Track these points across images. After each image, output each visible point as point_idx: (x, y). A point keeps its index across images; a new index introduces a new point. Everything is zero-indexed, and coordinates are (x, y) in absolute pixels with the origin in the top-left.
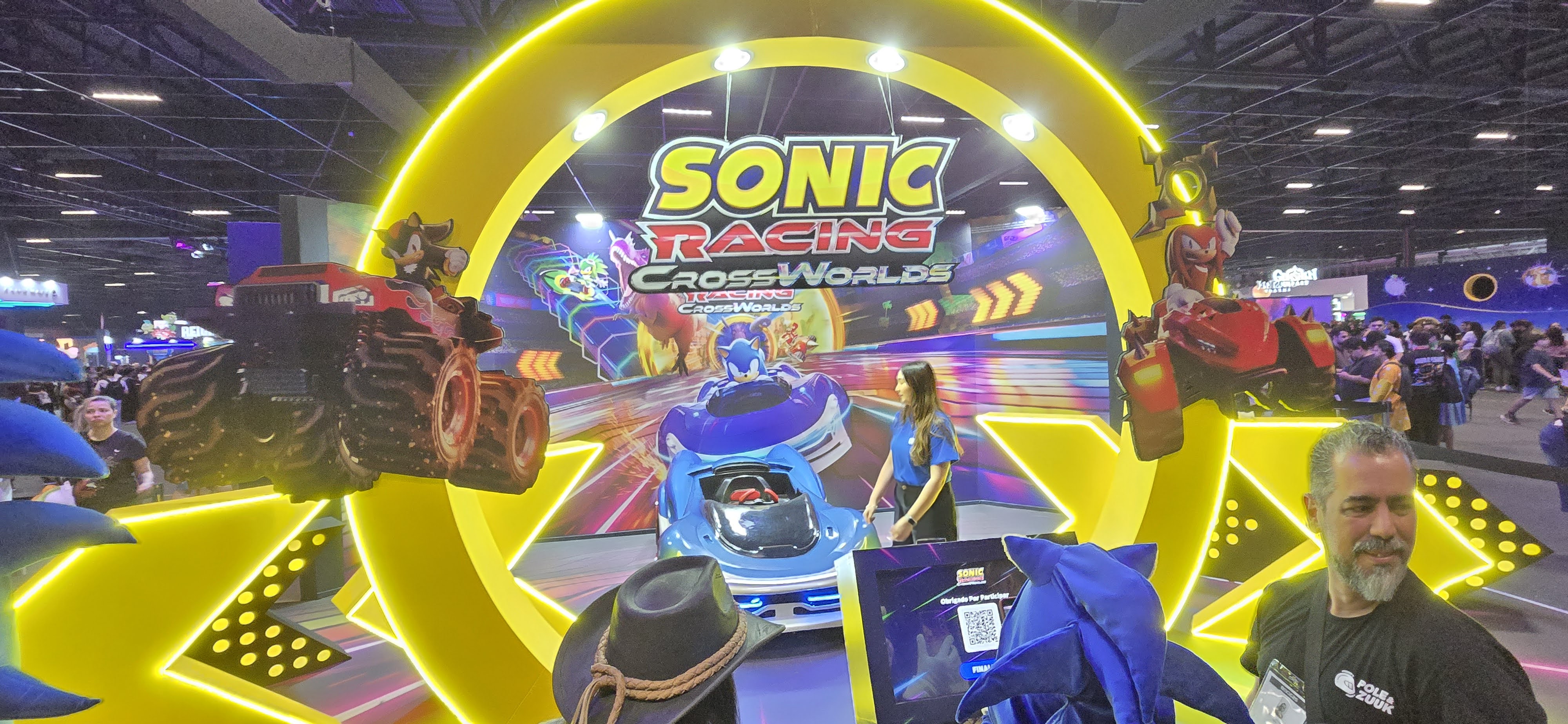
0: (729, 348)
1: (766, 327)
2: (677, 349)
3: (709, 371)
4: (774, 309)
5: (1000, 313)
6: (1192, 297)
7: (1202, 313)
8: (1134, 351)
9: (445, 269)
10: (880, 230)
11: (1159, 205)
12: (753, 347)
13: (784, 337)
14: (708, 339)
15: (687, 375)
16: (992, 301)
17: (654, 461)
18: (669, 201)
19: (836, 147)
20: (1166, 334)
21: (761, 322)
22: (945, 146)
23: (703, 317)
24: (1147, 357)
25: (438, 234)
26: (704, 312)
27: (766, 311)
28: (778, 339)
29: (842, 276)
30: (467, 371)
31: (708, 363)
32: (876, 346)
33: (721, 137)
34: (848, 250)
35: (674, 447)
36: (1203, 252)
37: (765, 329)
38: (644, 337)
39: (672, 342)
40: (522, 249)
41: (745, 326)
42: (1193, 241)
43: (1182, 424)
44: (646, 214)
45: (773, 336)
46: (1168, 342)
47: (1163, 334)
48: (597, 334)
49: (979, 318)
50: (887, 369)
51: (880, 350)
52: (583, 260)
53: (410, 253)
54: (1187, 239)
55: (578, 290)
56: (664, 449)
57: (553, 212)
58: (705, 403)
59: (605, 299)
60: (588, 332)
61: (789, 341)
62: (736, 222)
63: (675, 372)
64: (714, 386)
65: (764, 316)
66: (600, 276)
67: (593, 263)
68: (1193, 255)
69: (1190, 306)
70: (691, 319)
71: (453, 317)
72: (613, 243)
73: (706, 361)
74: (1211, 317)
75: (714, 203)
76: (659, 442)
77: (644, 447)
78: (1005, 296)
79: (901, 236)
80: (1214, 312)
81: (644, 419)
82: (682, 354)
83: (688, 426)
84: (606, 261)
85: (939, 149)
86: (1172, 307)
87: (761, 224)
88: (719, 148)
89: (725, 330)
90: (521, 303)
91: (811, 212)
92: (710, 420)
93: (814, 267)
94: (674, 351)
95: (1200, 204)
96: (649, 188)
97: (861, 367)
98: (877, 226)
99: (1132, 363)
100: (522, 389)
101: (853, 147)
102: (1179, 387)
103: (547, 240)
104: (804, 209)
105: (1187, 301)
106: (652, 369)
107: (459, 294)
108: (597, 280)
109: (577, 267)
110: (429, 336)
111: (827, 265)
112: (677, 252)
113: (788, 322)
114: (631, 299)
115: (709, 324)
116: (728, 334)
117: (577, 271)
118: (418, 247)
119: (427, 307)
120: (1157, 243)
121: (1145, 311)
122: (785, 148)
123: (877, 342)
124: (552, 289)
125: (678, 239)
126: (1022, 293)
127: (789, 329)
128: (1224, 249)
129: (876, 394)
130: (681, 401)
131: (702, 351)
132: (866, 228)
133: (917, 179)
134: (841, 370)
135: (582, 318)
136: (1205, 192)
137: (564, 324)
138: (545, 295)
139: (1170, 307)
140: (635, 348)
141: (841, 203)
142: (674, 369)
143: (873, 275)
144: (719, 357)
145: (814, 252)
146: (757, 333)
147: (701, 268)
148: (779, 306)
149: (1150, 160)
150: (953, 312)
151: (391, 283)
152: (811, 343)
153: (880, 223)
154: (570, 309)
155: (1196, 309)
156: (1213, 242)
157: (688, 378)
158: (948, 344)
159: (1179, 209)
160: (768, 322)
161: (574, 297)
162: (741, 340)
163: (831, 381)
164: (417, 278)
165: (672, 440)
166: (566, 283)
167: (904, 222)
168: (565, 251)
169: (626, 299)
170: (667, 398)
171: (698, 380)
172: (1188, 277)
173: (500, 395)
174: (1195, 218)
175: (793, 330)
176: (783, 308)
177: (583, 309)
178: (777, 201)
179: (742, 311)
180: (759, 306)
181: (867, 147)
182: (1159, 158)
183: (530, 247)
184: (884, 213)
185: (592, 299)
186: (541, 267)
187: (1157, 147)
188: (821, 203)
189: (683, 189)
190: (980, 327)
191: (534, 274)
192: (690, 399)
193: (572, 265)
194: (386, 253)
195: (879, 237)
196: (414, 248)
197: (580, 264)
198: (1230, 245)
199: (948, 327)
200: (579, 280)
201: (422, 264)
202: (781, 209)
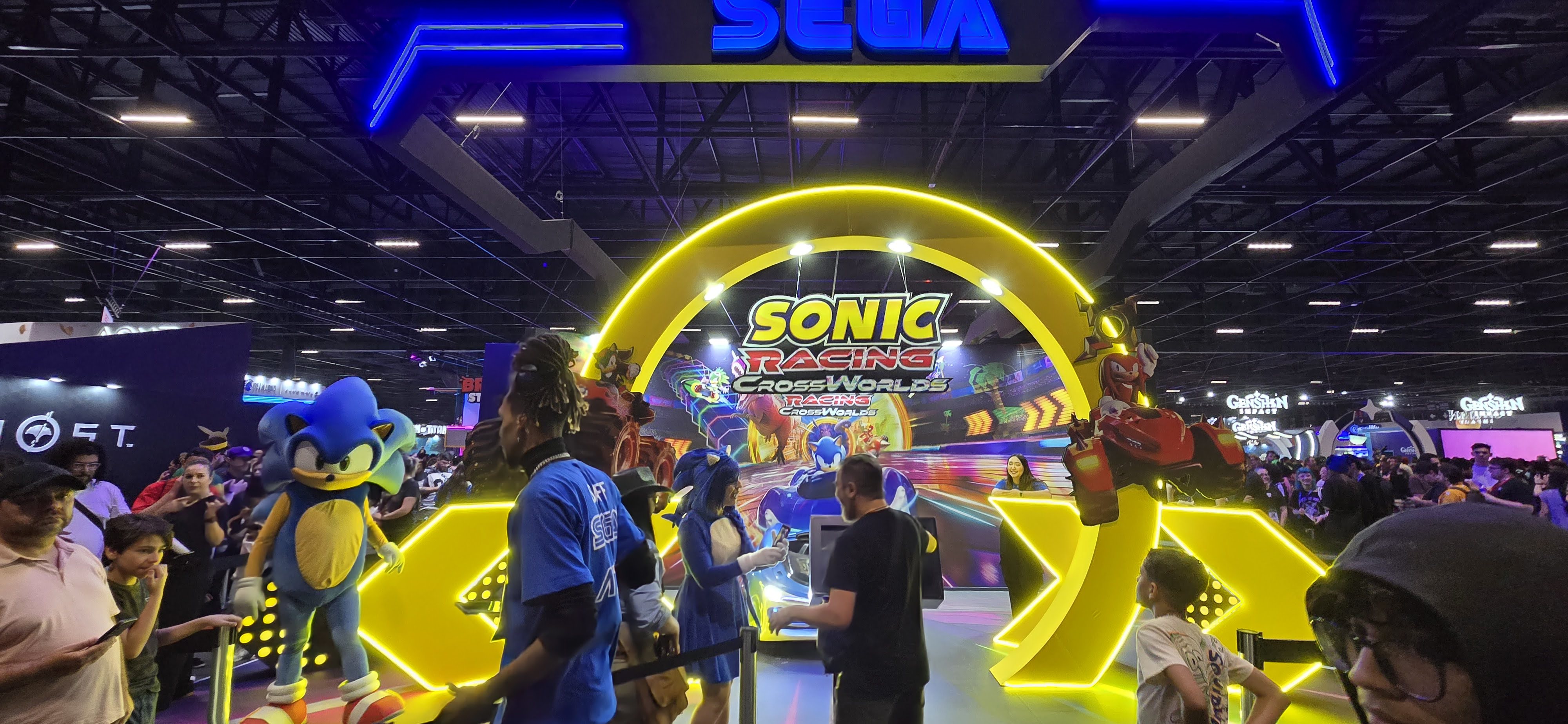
0: (818, 444)
1: (848, 428)
2: (777, 443)
3: (801, 461)
4: (854, 414)
5: (1046, 423)
6: (1121, 406)
7: (1129, 418)
8: (1076, 444)
9: (627, 375)
10: (896, 355)
11: (1092, 340)
12: (836, 444)
13: (861, 437)
14: (802, 436)
15: (784, 464)
16: (1038, 413)
17: (755, 531)
18: (759, 336)
19: (868, 301)
20: (1101, 433)
21: (844, 424)
22: (942, 299)
23: (798, 418)
24: (1086, 449)
25: (625, 355)
26: (799, 415)
27: (848, 415)
28: (856, 438)
29: (870, 385)
30: (633, 435)
31: (800, 455)
32: (938, 447)
33: (793, 295)
34: (874, 368)
35: (771, 521)
36: (1128, 374)
37: (846, 429)
38: (753, 432)
39: (774, 437)
40: (670, 363)
41: (830, 426)
42: (1119, 366)
43: (1117, 501)
44: (745, 344)
45: (853, 435)
46: (1102, 438)
47: (1098, 433)
48: (718, 428)
49: (1029, 427)
50: (947, 467)
51: (942, 451)
52: (713, 373)
53: (610, 366)
54: (1114, 364)
55: (707, 395)
56: (763, 521)
57: (700, 330)
58: (796, 487)
59: (726, 402)
60: (712, 426)
61: (866, 440)
62: (800, 349)
63: (775, 461)
64: (805, 473)
65: (846, 419)
66: (724, 384)
67: (719, 376)
68: (1121, 376)
69: (1120, 412)
70: (789, 419)
71: (628, 403)
72: (735, 360)
73: (800, 453)
74: (1137, 422)
75: (787, 337)
76: (759, 515)
77: (748, 519)
78: (1049, 409)
79: (910, 359)
80: (1139, 418)
81: (749, 497)
82: (781, 447)
83: (782, 505)
84: (728, 372)
85: (938, 301)
86: (1104, 413)
87: (816, 350)
88: (792, 302)
89: (815, 429)
90: (666, 403)
91: (849, 342)
92: (800, 500)
93: (851, 379)
94: (775, 444)
95: (1126, 338)
96: (748, 327)
97: (924, 465)
98: (893, 352)
99: (1075, 453)
100: (662, 449)
101: (879, 301)
102: (1113, 473)
103: (687, 357)
104: (845, 341)
105: (1116, 409)
106: (757, 457)
107: (633, 391)
108: (722, 388)
109: (708, 378)
110: (615, 414)
111: (859, 377)
112: (762, 367)
113: (865, 424)
114: (745, 403)
115: (802, 424)
116: (817, 433)
117: (708, 380)
118: (614, 363)
119: (616, 398)
120: (1094, 367)
121: (1084, 415)
122: (834, 302)
123: (939, 444)
124: (689, 393)
125: (764, 359)
126: (1063, 407)
127: (866, 430)
128: (1146, 372)
129: (938, 488)
130: (776, 484)
131: (796, 445)
132: (886, 353)
133: (922, 321)
134: (908, 466)
135: (707, 416)
136: (1128, 332)
137: (696, 420)
138: (684, 398)
139: (1104, 412)
140: (746, 441)
141: (870, 337)
142: (774, 458)
143: (891, 385)
144: (810, 451)
145: (851, 369)
146: (839, 432)
147: (777, 378)
148: (858, 412)
149: (1084, 308)
150: (1006, 422)
151: (597, 383)
152: (884, 442)
153: (896, 350)
154: (701, 409)
155: (1124, 415)
156: (1136, 366)
157: (785, 466)
158: (1001, 449)
159: (1108, 342)
160: (849, 424)
161: (704, 400)
162: (827, 438)
163: (901, 476)
164: (612, 380)
165: (770, 515)
166: (699, 389)
167: (913, 350)
168: (700, 366)
169: (742, 402)
170: (768, 481)
171: (793, 468)
172: (1117, 392)
173: (651, 452)
174: (1122, 349)
175: (870, 431)
176: (861, 414)
177: (709, 409)
178: (827, 336)
179: (829, 415)
180: (843, 411)
181: (888, 301)
182: (1090, 307)
183: (676, 362)
184: (899, 343)
185: (717, 402)
186: (682, 377)
187: (1090, 300)
188: (856, 337)
189: (768, 328)
190: (1030, 435)
191: (677, 382)
192: (786, 483)
193: (704, 376)
194: (597, 366)
195: (895, 360)
196: (612, 363)
197: (710, 376)
198: (1150, 369)
199: (1001, 434)
200: (708, 387)
201: (615, 372)
202: (830, 340)
